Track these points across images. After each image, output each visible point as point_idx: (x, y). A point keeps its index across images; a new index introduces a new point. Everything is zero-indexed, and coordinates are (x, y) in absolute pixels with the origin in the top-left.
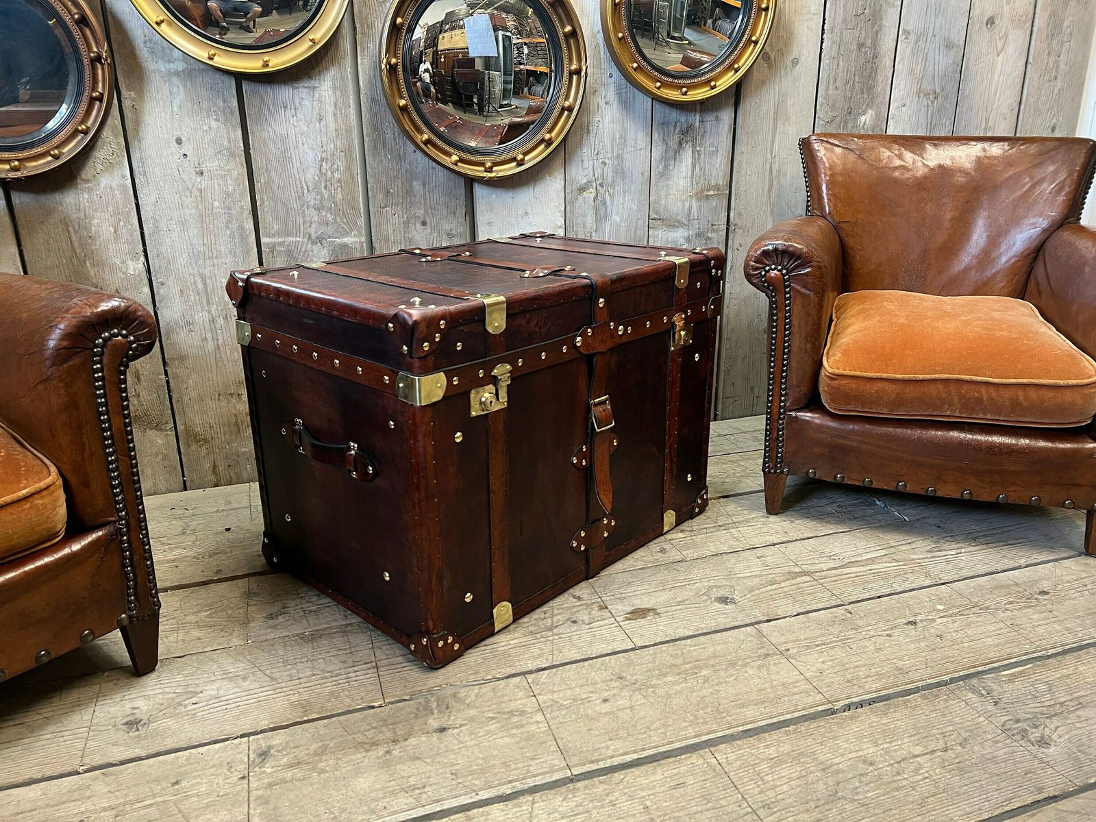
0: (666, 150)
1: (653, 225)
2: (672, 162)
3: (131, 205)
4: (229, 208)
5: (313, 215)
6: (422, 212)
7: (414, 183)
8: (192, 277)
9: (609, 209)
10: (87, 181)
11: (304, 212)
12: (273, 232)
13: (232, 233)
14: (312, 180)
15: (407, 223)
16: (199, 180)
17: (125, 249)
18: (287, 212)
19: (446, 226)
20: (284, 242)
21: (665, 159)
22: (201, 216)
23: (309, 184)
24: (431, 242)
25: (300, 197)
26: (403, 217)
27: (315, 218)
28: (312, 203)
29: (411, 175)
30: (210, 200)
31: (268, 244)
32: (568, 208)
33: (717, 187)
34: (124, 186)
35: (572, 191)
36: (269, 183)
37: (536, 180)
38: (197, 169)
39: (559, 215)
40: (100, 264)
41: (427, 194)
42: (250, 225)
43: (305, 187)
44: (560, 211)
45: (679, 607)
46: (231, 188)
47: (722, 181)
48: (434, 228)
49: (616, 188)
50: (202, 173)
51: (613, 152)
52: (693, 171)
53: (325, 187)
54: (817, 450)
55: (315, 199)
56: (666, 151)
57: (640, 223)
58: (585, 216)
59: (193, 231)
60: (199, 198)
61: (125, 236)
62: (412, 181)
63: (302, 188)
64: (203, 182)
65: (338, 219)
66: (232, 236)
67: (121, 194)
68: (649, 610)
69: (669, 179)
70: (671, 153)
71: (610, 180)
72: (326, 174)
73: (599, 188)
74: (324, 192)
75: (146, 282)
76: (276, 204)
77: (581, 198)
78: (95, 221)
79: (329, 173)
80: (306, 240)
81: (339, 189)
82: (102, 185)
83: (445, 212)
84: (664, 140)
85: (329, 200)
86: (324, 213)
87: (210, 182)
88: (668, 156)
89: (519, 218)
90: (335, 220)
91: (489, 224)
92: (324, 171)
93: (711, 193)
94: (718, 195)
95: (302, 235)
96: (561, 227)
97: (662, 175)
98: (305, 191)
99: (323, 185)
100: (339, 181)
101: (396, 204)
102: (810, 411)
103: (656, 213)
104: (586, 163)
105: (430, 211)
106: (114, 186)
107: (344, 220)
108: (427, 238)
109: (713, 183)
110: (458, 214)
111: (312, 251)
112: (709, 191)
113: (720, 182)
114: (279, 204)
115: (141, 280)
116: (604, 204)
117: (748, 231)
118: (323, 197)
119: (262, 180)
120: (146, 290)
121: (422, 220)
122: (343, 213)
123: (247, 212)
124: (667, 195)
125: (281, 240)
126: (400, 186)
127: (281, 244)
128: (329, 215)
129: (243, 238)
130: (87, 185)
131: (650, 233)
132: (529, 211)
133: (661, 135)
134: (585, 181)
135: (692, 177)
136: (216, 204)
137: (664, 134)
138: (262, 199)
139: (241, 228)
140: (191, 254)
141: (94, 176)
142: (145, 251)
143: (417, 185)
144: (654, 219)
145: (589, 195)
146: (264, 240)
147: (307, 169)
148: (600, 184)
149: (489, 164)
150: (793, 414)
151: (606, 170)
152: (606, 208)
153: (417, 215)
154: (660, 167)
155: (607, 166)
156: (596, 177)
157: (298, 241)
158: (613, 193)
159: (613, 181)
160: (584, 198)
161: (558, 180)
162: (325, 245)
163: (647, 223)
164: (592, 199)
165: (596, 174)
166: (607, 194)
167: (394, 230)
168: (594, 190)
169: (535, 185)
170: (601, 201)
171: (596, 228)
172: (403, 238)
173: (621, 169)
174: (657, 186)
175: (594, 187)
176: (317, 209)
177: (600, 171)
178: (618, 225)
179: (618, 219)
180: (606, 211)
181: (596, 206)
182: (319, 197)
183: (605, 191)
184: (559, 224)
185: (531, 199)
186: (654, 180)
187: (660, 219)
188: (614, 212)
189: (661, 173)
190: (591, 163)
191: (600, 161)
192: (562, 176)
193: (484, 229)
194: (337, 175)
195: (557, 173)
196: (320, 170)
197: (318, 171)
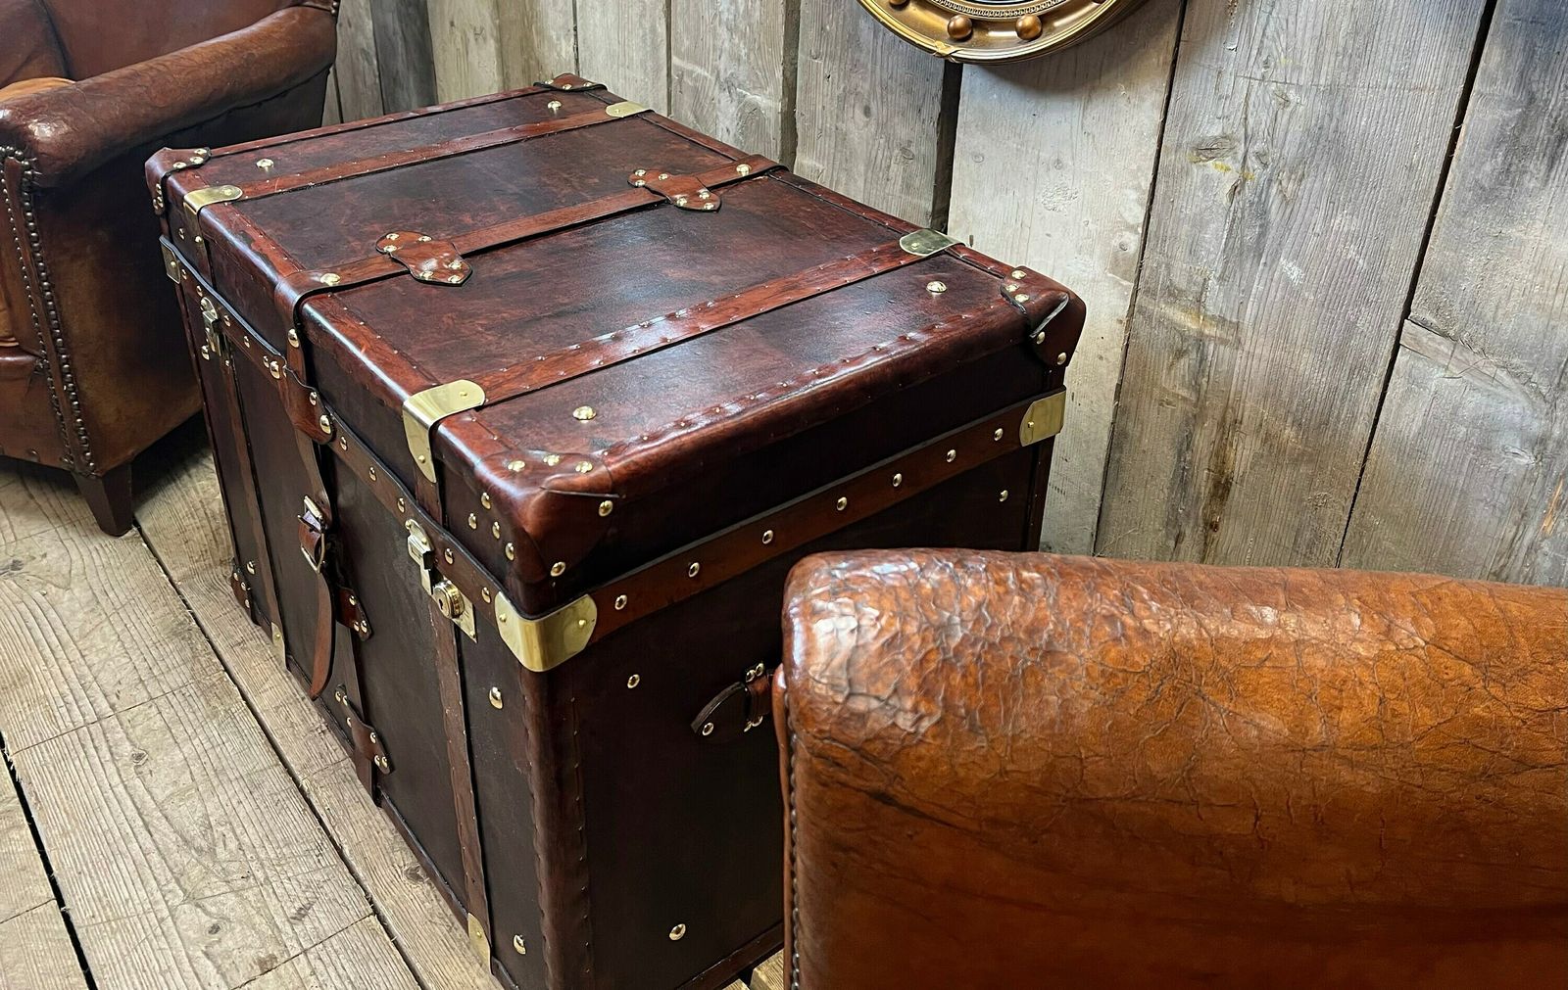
0: (1525, 117)
1: (1415, 338)
2: (1536, 166)
5: (723, 32)
6: (867, 86)
9: (1272, 233)
11: (715, 29)
12: (683, 50)
13: (644, 35)
15: (842, 100)
17: (560, 21)
18: (698, 22)
20: (692, 72)
21: (1513, 144)
24: (874, 153)
26: (838, 88)
27: (727, 45)
31: (677, 67)
32: (1160, 188)
35: (1179, 146)
37: (1093, 89)
39: (1133, 195)
40: (541, 32)
41: (879, 53)
42: (662, 30)
44: (1138, 188)
48: (882, 126)
49: (1307, 183)
51: (1317, 71)
56: (1524, 123)
57: (1366, 319)
58: (1199, 224)
59: (611, 17)
61: (560, 4)
65: (752, 57)
66: (644, 40)
69: (1511, 220)
70: (1542, 131)
71: (1290, 150)
73: (1253, 163)
77: (1196, 172)
80: (713, 79)
81: (758, 2)
83: (903, 102)
84: (1523, 80)
85: (744, 17)
86: (737, 41)
88: (1525, 140)
89: (1042, 170)
90: (749, 58)
91: (978, 157)
95: (710, 69)
96: (1132, 228)
97: (1486, 195)
101: (832, 58)
103: (1437, 310)
104: (1228, 81)
105: (878, 90)
107: (760, 62)
108: (868, 144)
110: (924, 111)
111: (719, 102)
116: (1261, 213)
118: (737, 9)
121: (865, 103)
122: (759, 47)
123: (661, 6)
124: (1491, 268)
125: (689, 67)
126: (840, 24)
127: (690, 73)
128: (742, 45)
129: (655, 48)
131: (1400, 359)
132: (1067, 160)
133: (1519, 59)
134: (1215, 131)
137: (1529, 59)
139: (653, 30)
142: (575, 29)
144: (1424, 325)
145: (1222, 173)
146: (675, 60)
148: (1258, 156)
149: (959, 21)
151: (1286, 117)
152: (1264, 228)
153: (859, 89)
154: (1488, 168)
155: (1289, 110)
156: (1250, 132)
157: (706, 78)
158: (1295, 193)
159: (1302, 161)
160: (1207, 178)
161: (1148, 103)
162: (734, 96)
163: (1394, 327)
164: (1228, 187)
165: (1251, 121)
166: (1274, 191)
167: (824, 107)
168: (1239, 166)
169: (1089, 99)
170: (1252, 204)
171: (1223, 272)
172: (834, 129)
173: (1336, 131)
174: (1460, 225)
175: (1240, 157)
176: (729, 29)
177: (1265, 118)
178: (1292, 292)
179: (1295, 273)
180: (1262, 235)
181: (1235, 212)
182: (733, 8)
183: (1270, 181)
184: (1131, 221)
185: (1075, 129)
186: (1451, 204)
187: (1444, 335)
188: (1286, 249)
189: (1482, 188)
190: (1242, 83)
191: (1273, 87)
192: (1161, 97)
193: (964, 163)
195: (1148, 87)
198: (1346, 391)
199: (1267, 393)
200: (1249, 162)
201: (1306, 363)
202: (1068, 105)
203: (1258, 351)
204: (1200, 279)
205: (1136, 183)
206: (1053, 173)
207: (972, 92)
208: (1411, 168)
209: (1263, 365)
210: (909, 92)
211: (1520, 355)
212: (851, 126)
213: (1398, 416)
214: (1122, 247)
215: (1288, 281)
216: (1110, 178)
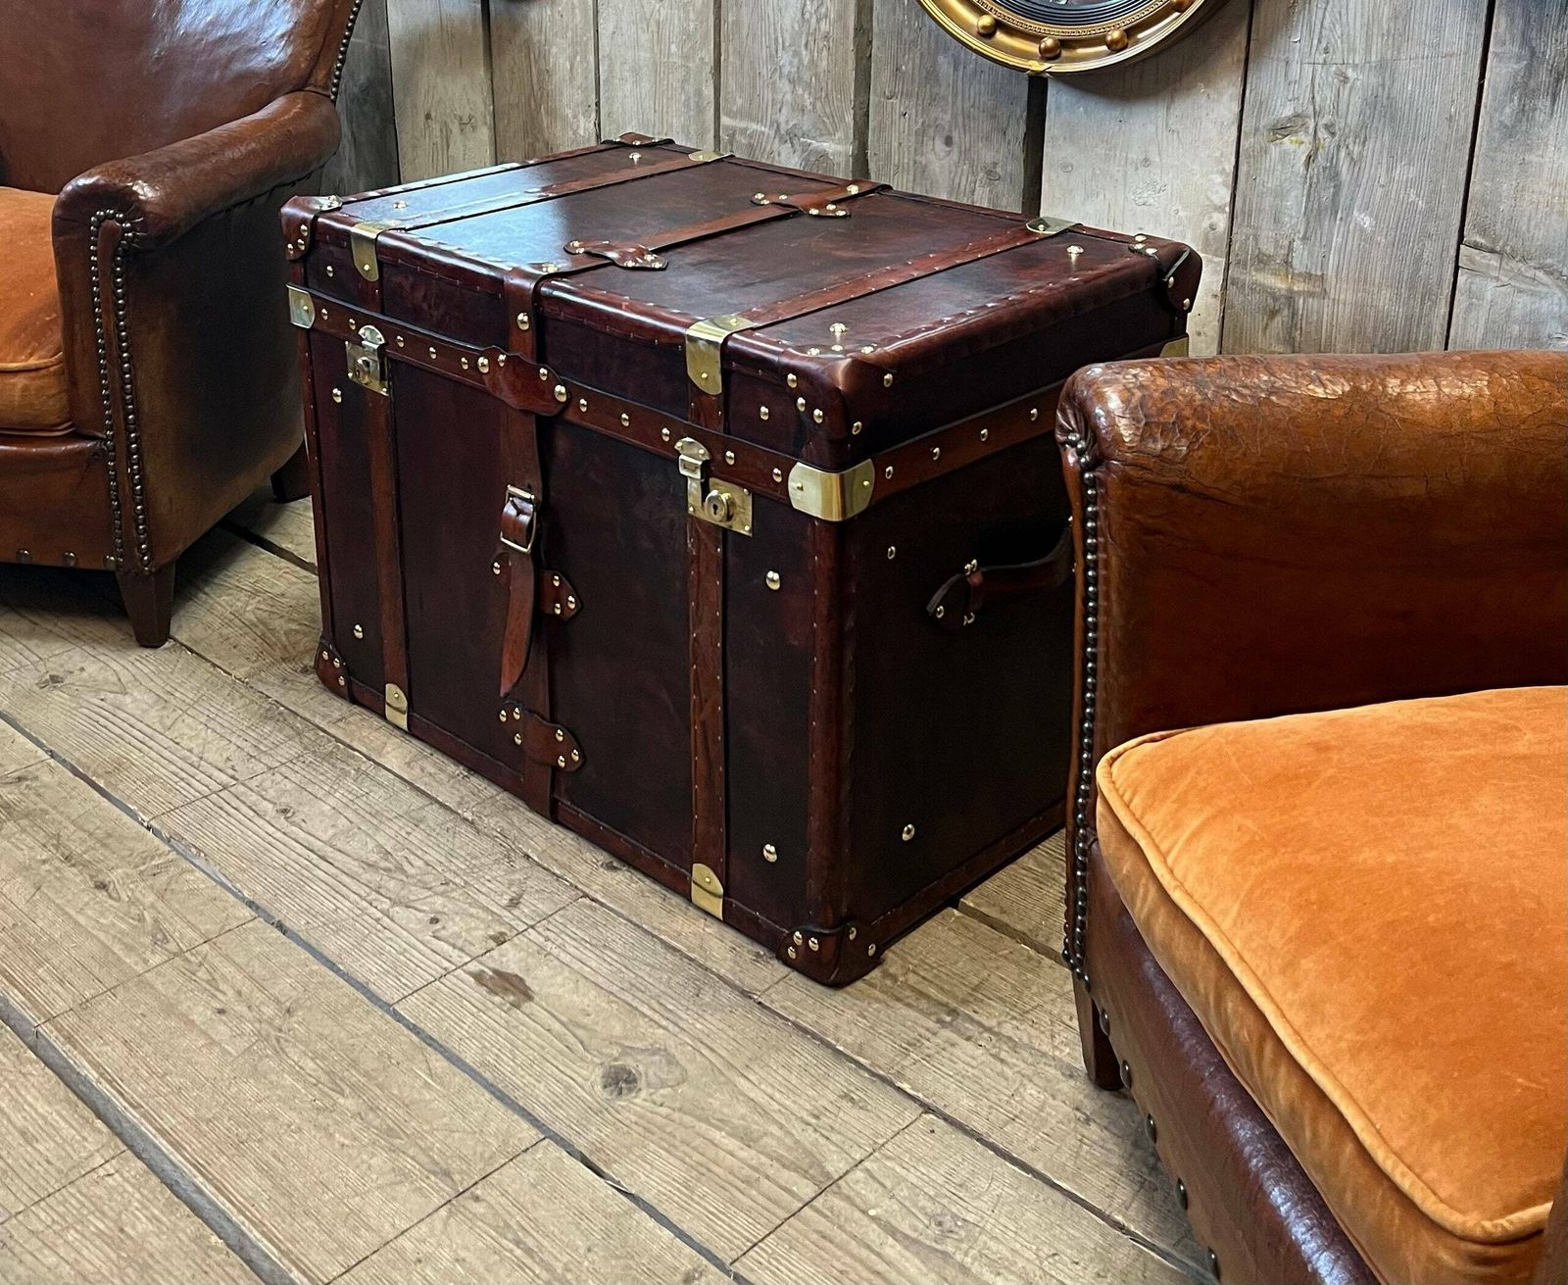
0: (1529, 67)
1: (1471, 260)
2: (1543, 103)
3: (591, 32)
4: (688, 58)
5: (785, 86)
6: (948, 117)
7: (941, 59)
9: (1344, 191)
11: (774, 83)
12: (735, 109)
13: (688, 99)
14: (790, 30)
15: (921, 134)
16: (658, 7)
17: (578, 96)
18: (754, 78)
19: (987, 156)
20: (746, 129)
21: (1523, 88)
22: (655, 63)
23: (787, 36)
24: (957, 181)
25: (771, 56)
26: (916, 122)
27: (789, 97)
28: (786, 70)
29: (937, 42)
30: (667, 40)
31: (727, 128)
32: (1243, 168)
35: (1257, 130)
36: (737, 23)
37: (1175, 91)
39: (1219, 179)
40: (552, 113)
41: (960, 83)
42: (709, 92)
43: (780, 40)
44: (1223, 172)
46: (692, 26)
48: (965, 154)
49: (1370, 144)
51: (1368, 51)
53: (806, 45)
55: (791, 63)
56: (1530, 71)
57: (1430, 250)
58: (1280, 194)
59: (646, 85)
60: (656, 36)
61: (579, 80)
62: (937, 54)
63: (776, 39)
64: (663, 12)
65: (819, 105)
66: (687, 105)
67: (581, 14)
69: (1530, 149)
70: (1544, 76)
71: (1353, 119)
72: (809, 21)
73: (1322, 134)
74: (804, 53)
76: (742, 63)
77: (1274, 151)
78: (554, 50)
79: (814, 20)
80: (772, 133)
81: (825, 52)
83: (986, 127)
84: (1525, 40)
85: (809, 68)
86: (800, 92)
87: (670, 10)
88: (1532, 84)
89: (1131, 170)
90: (814, 107)
91: (1067, 168)
92: (807, 16)
95: (768, 123)
96: (1220, 209)
97: (1509, 132)
98: (780, 47)
99: (804, 42)
100: (826, 37)
101: (909, 95)
103: (1483, 232)
104: (1295, 68)
105: (961, 120)
107: (827, 110)
108: (951, 172)
110: (1010, 132)
111: (779, 155)
114: (746, 62)
116: (1334, 175)
118: (801, 62)
119: (730, 19)
121: (945, 134)
122: (827, 95)
123: (708, 69)
124: (1520, 190)
125: (742, 125)
126: (917, 61)
127: (744, 131)
128: (806, 96)
129: (700, 110)
131: (1461, 279)
132: (1154, 158)
133: (1520, 22)
134: (1288, 111)
136: (673, 48)
137: (1527, 22)
139: (699, 93)
142: (598, 104)
143: (944, 64)
144: (1476, 246)
145: (1295, 147)
146: (725, 120)
147: (786, 8)
148: (1327, 127)
149: (1049, 42)
151: (1346, 93)
152: (1337, 187)
153: (939, 122)
154: (1508, 110)
155: (1349, 85)
156: (1317, 107)
157: (764, 133)
158: (1360, 154)
159: (1364, 126)
160: (1284, 154)
161: (1225, 98)
162: (797, 147)
163: (1453, 252)
164: (1304, 158)
165: (1318, 99)
166: (1343, 153)
167: (900, 144)
168: (1311, 138)
169: (1172, 100)
170: (1325, 168)
171: (1306, 233)
172: (912, 163)
173: (1388, 98)
174: (1493, 159)
175: (1311, 130)
176: (792, 82)
177: (1330, 95)
178: (1367, 239)
179: (1367, 222)
180: (1336, 194)
181: (1311, 178)
182: (796, 61)
183: (1339, 146)
184: (1217, 201)
185: (1160, 130)
186: (1484, 143)
187: (1492, 251)
188: (1358, 202)
189: (1506, 127)
190: (1308, 69)
191: (1334, 68)
192: (1237, 92)
193: (1053, 176)
194: (824, 26)
195: (1225, 83)
196: (803, 14)
197: (799, 15)
198: (1420, 317)
199: (1354, 333)
200: (1320, 135)
201: (1384, 300)
202: (1152, 109)
203: (1342, 297)
204: (1286, 243)
205: (1220, 168)
206: (1142, 170)
207: (1058, 108)
208: (1450, 119)
209: (1348, 310)
210: (994, 117)
211: (1551, 255)
212: (932, 157)
213: (1465, 328)
214: (1212, 227)
215: (1362, 230)
216: (1196, 167)
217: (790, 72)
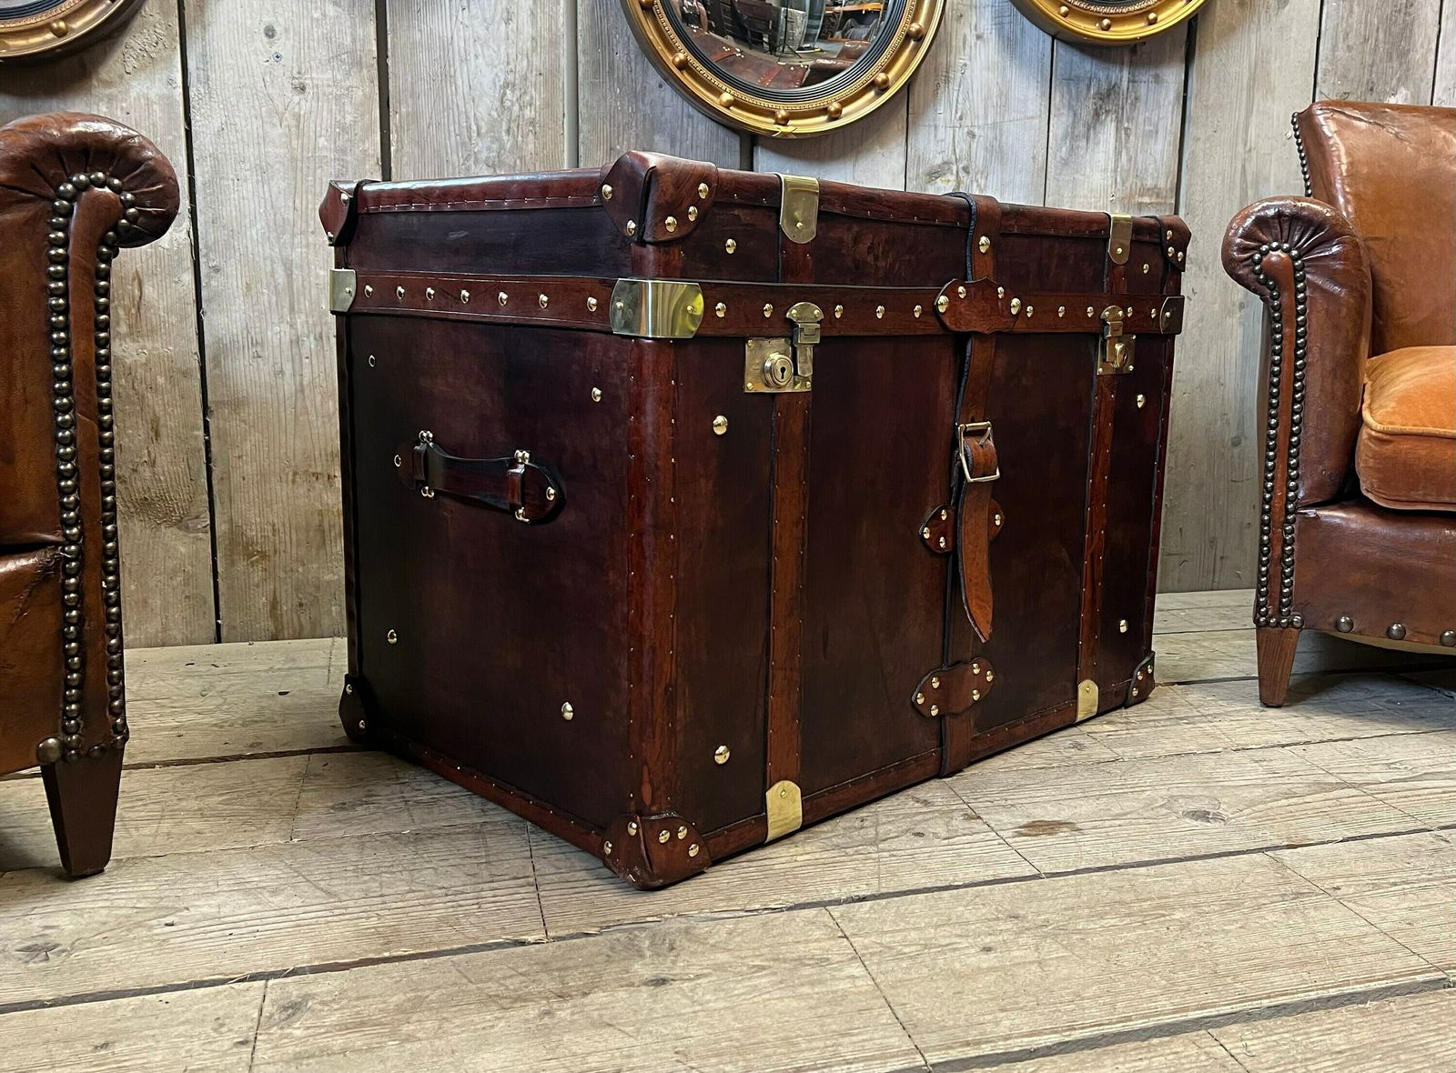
0: (1074, 122)
2: (1082, 143)
3: (177, 130)
4: (344, 151)
8: (268, 262)
10: (108, 84)
14: (486, 117)
16: (296, 99)
18: (441, 166)
21: (1071, 135)
22: (293, 159)
23: (482, 124)
25: (463, 144)
28: (483, 156)
29: (652, 125)
30: (312, 134)
33: (1155, 191)
34: (170, 97)
35: (918, 175)
36: (415, 116)
37: (858, 152)
38: (296, 82)
43: (474, 127)
45: (1118, 822)
46: (349, 118)
47: (1165, 183)
49: (990, 178)
50: (303, 89)
51: (986, 117)
52: (1116, 161)
53: (508, 131)
54: (1356, 577)
55: (489, 149)
56: (1074, 125)
59: (279, 184)
60: (293, 129)
62: (654, 134)
63: (469, 128)
64: (305, 105)
67: (162, 111)
68: (1060, 824)
69: (1077, 171)
70: (1082, 128)
71: (980, 162)
72: (510, 109)
73: (962, 174)
74: (505, 138)
75: (189, 263)
76: (423, 152)
79: (516, 108)
81: (531, 136)
82: (133, 94)
84: (1070, 107)
85: (511, 152)
87: (314, 104)
88: (1076, 133)
92: (508, 104)
93: (1146, 200)
94: (1157, 204)
97: (1065, 163)
98: (474, 135)
99: (504, 127)
100: (532, 122)
102: (1343, 508)
104: (941, 130)
106: (152, 95)
109: (1149, 183)
112: (1142, 195)
113: (1162, 184)
114: (428, 152)
115: (181, 261)
117: (1207, 269)
118: (502, 147)
119: (403, 110)
120: (188, 278)
123: (372, 161)
124: (1074, 197)
130: (108, 91)
133: (1068, 96)
134: (939, 161)
135: (1115, 171)
136: (322, 142)
137: (1071, 97)
138: (400, 141)
140: (272, 224)
141: (121, 77)
142: (193, 212)
145: (943, 184)
147: (481, 97)
148: (964, 169)
149: (781, 114)
150: (1311, 513)
151: (975, 145)
154: (1064, 149)
155: (976, 139)
156: (957, 156)
158: (985, 185)
159: (985, 166)
161: (895, 154)
165: (958, 151)
166: (975, 184)
168: (952, 177)
169: (856, 160)
173: (999, 146)
174: (1057, 180)
175: (954, 172)
176: (491, 166)
177: (965, 147)
182: (495, 146)
183: (971, 180)
186: (1052, 170)
189: (1063, 160)
190: (950, 132)
191: (966, 129)
192: (902, 149)
194: (528, 113)
195: (894, 144)
196: (502, 102)
197: (497, 104)
200: (959, 173)
202: (842, 167)
208: (1034, 158)
217: (488, 158)
